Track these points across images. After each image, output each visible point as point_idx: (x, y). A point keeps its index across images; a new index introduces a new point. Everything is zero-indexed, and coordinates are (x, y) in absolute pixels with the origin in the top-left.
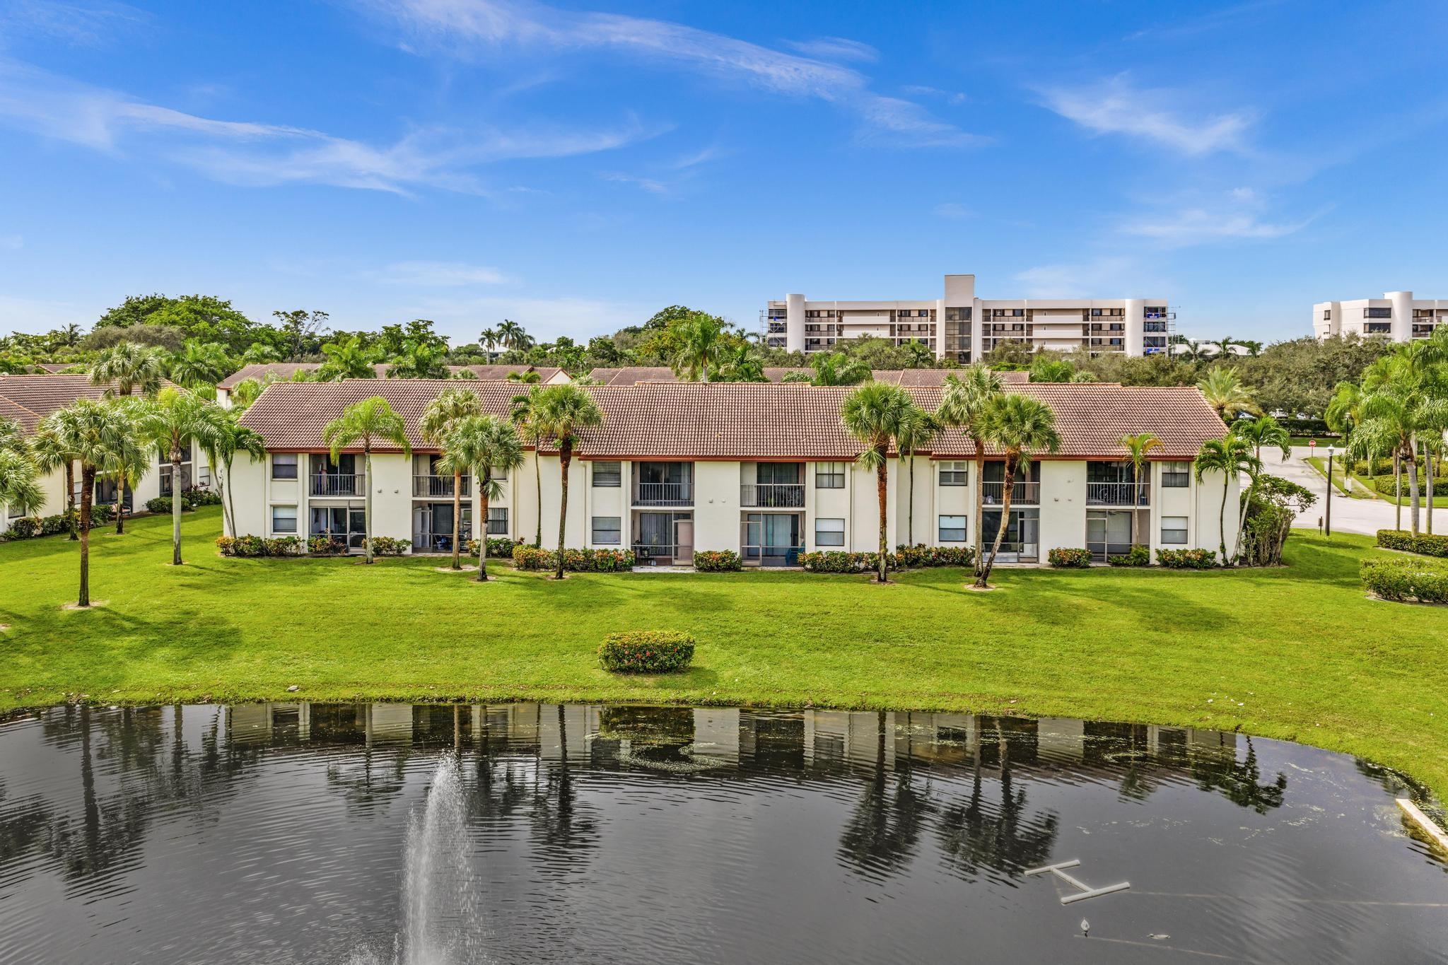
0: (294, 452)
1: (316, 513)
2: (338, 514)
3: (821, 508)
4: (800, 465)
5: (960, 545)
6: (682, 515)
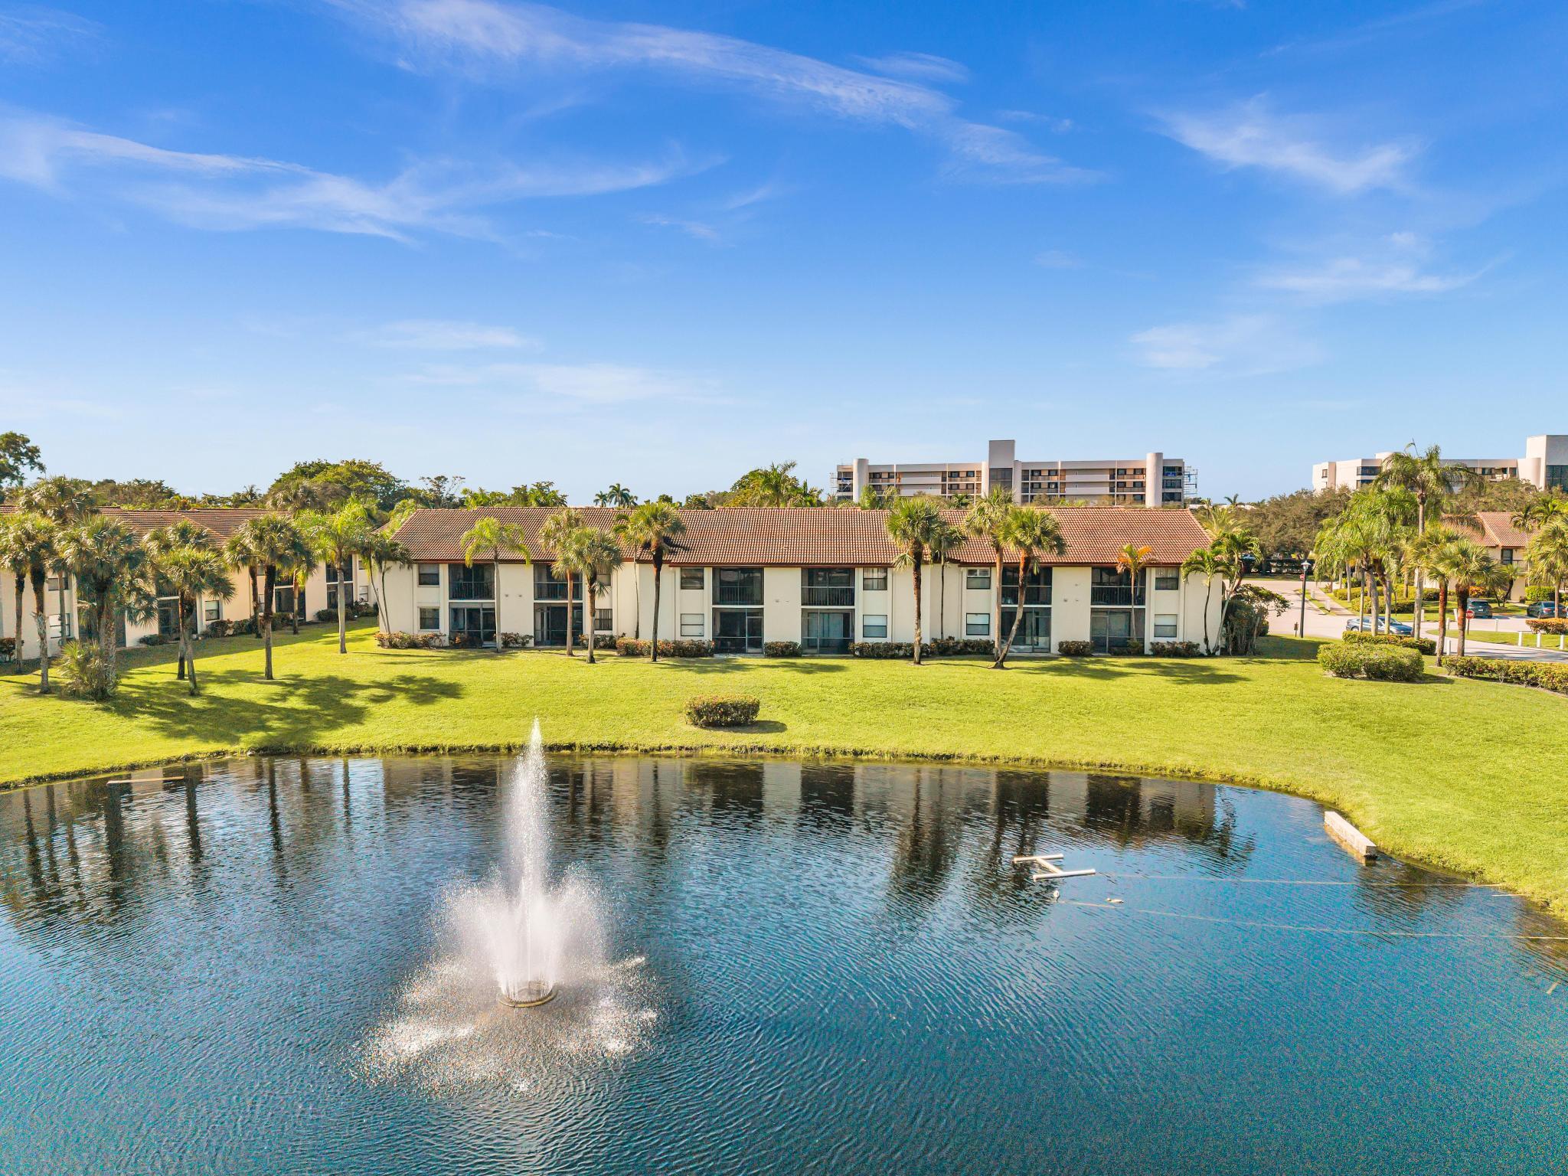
0: (437, 562)
1: (455, 612)
2: (472, 613)
3: (868, 605)
4: (849, 570)
5: (984, 638)
6: (752, 613)
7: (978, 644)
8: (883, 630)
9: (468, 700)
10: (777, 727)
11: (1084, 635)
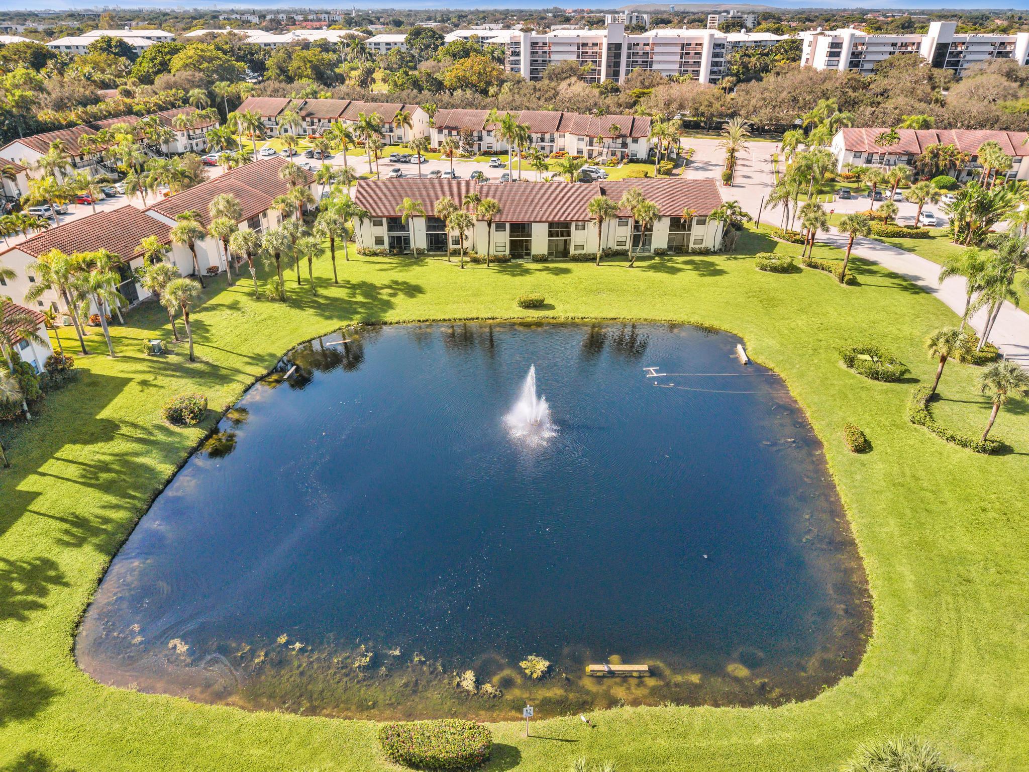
0: (381, 217)
1: (391, 238)
2: (399, 238)
3: (576, 237)
4: (570, 223)
5: (624, 247)
6: (527, 241)
7: (621, 250)
8: (582, 248)
9: (428, 295)
10: (551, 307)
11: (664, 245)
